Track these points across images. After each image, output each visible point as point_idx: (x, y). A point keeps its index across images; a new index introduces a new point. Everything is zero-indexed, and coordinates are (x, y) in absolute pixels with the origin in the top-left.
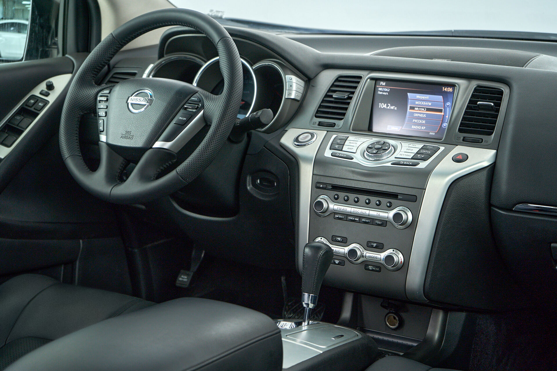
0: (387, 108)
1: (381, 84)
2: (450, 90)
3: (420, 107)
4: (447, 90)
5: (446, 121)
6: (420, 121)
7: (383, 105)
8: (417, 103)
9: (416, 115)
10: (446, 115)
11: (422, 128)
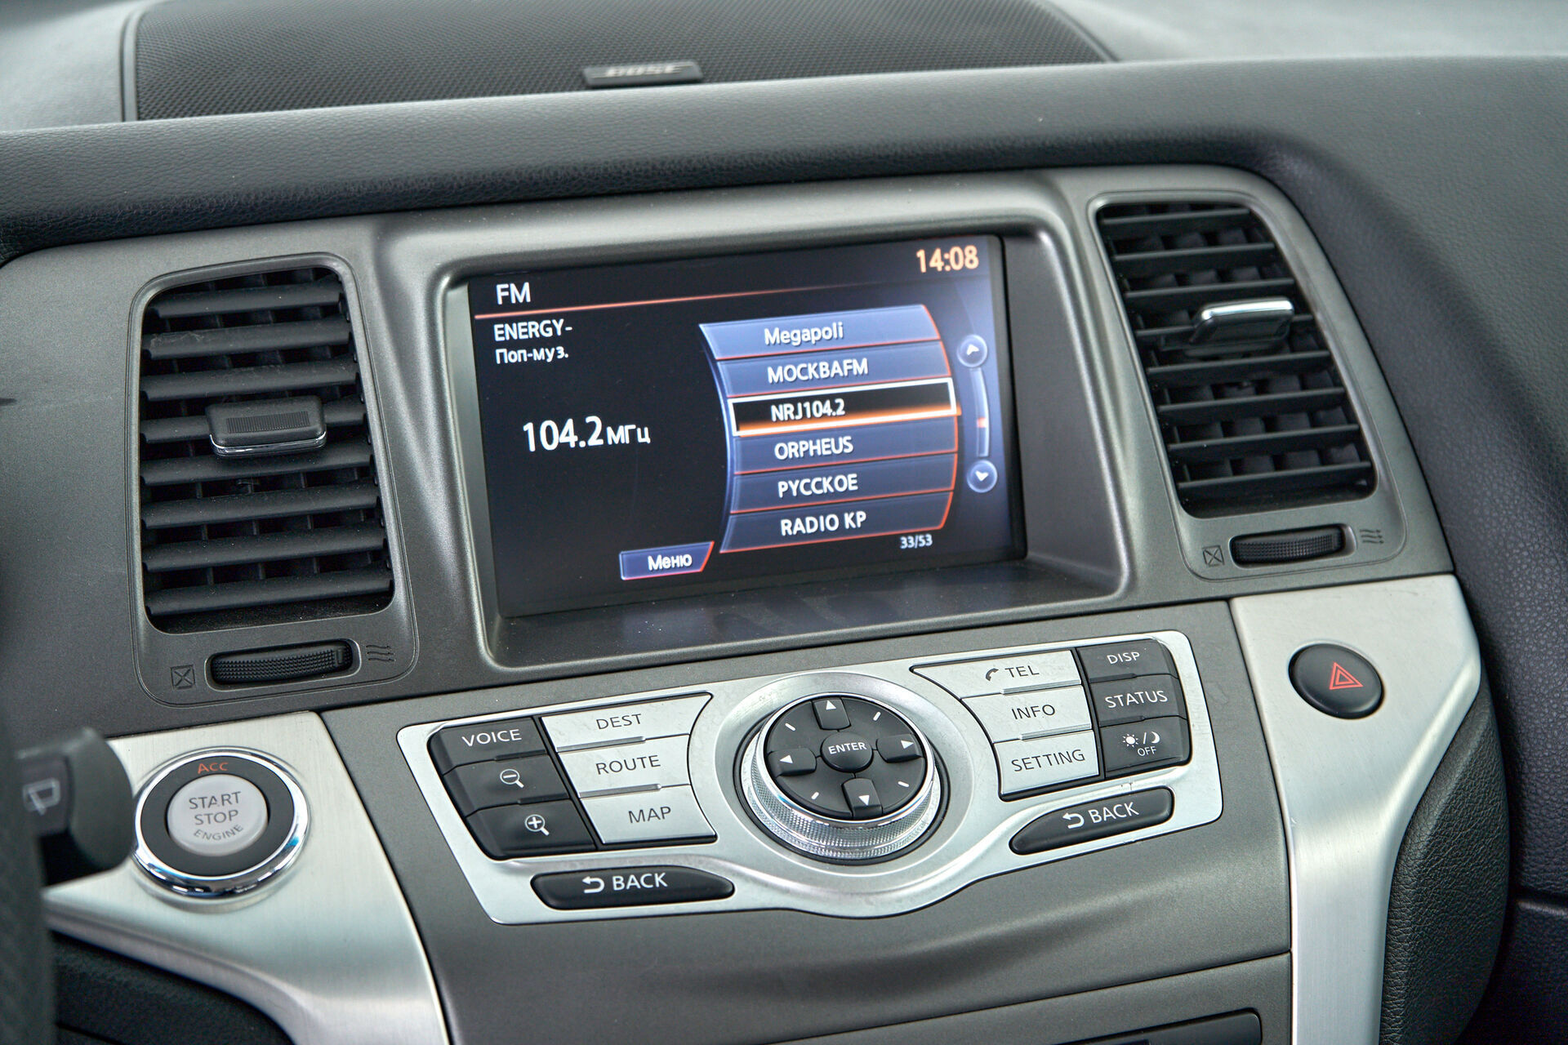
0: (582, 444)
1: (500, 302)
2: (967, 257)
3: (803, 400)
4: (947, 262)
5: (981, 450)
6: (826, 483)
7: (549, 430)
8: (773, 376)
9: (791, 450)
10: (975, 416)
11: (848, 518)
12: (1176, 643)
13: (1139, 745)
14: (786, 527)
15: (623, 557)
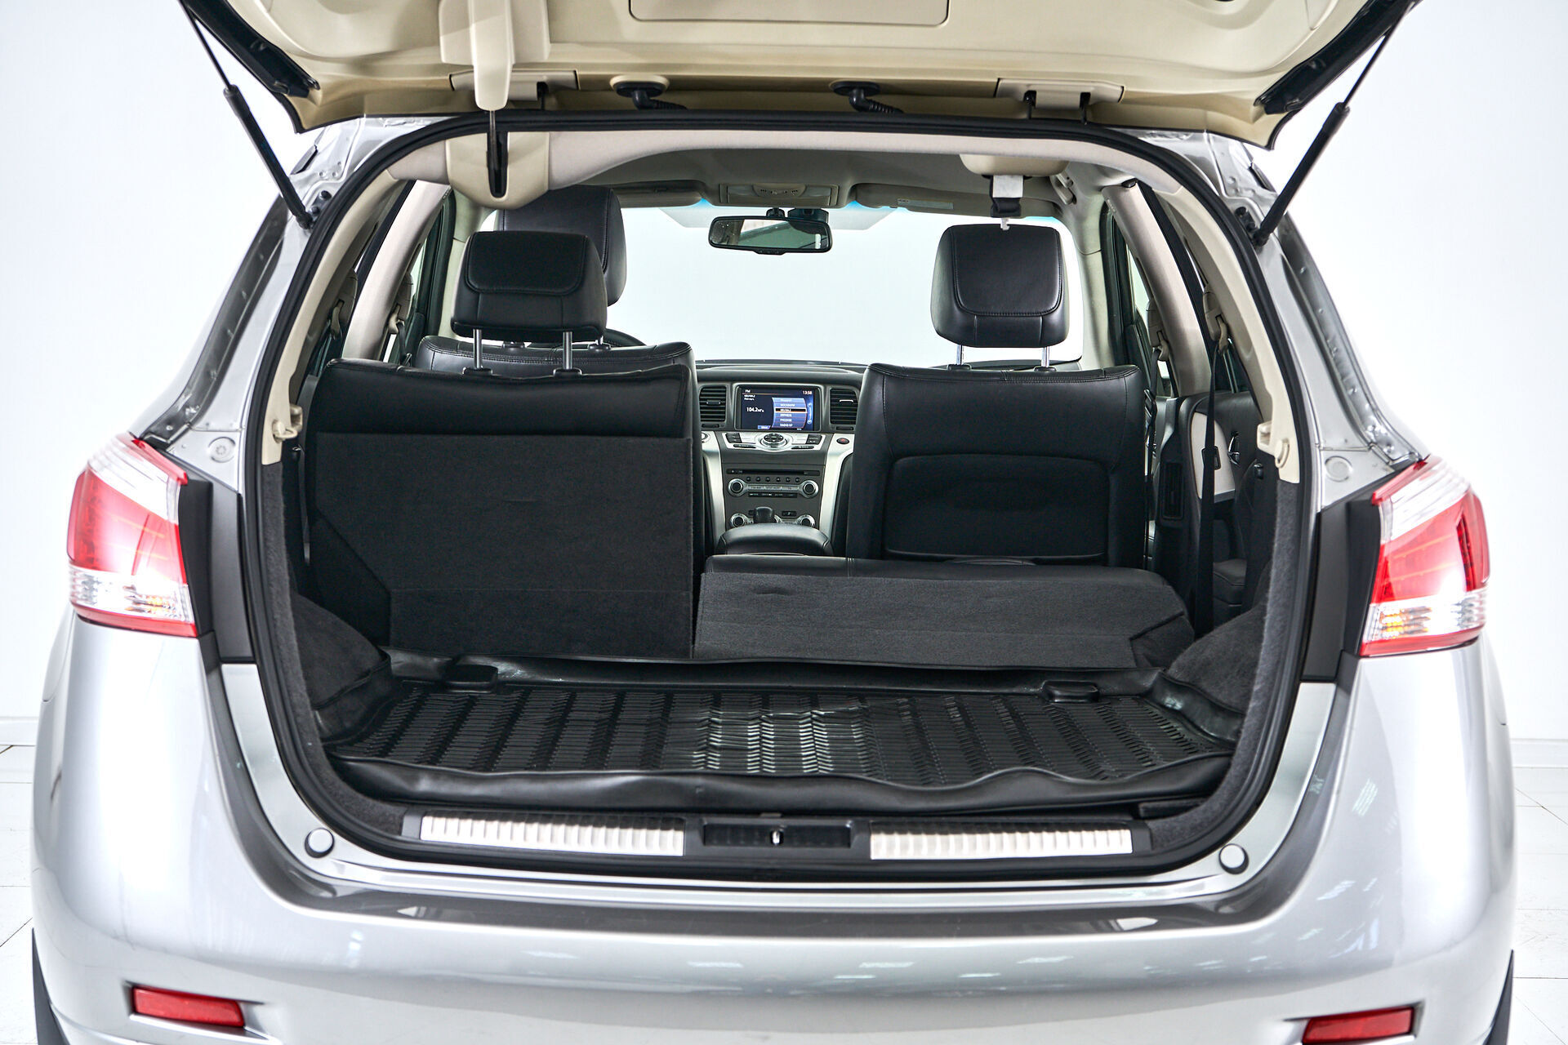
4: (809, 393)
9: (783, 415)
12: (824, 436)
13: (813, 443)
14: (781, 425)
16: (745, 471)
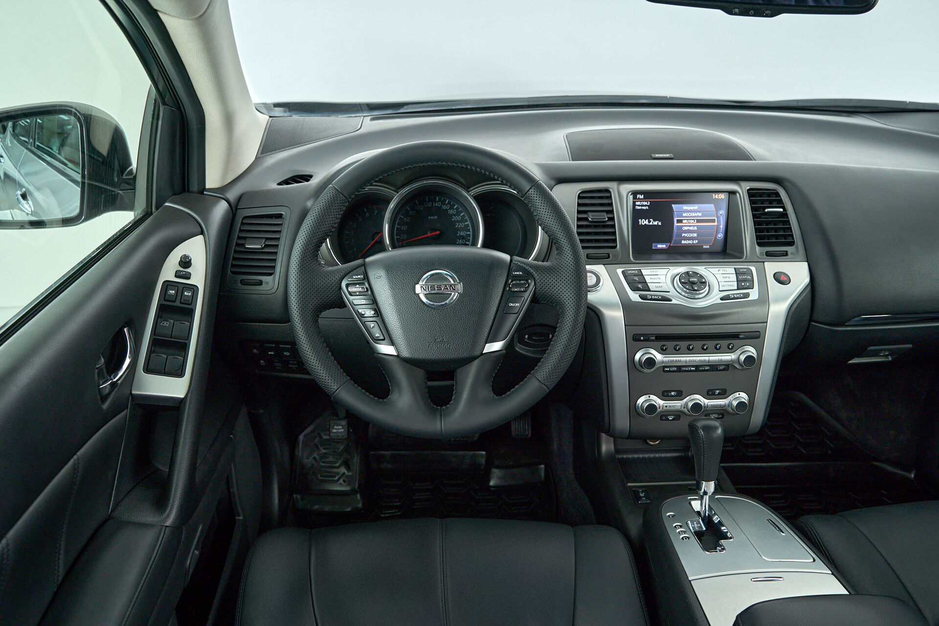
0: (649, 224)
1: (638, 198)
2: (722, 196)
3: (689, 220)
4: (718, 197)
5: (720, 232)
6: (691, 235)
7: (643, 221)
8: (684, 215)
9: (686, 228)
10: (720, 225)
11: (694, 241)
12: (753, 269)
13: (745, 285)
14: (683, 242)
15: (653, 244)
16: (660, 338)
